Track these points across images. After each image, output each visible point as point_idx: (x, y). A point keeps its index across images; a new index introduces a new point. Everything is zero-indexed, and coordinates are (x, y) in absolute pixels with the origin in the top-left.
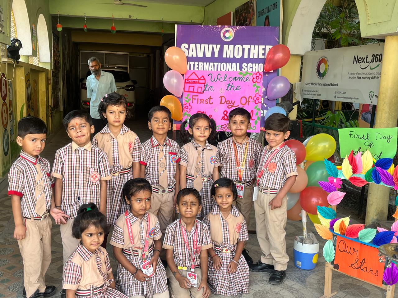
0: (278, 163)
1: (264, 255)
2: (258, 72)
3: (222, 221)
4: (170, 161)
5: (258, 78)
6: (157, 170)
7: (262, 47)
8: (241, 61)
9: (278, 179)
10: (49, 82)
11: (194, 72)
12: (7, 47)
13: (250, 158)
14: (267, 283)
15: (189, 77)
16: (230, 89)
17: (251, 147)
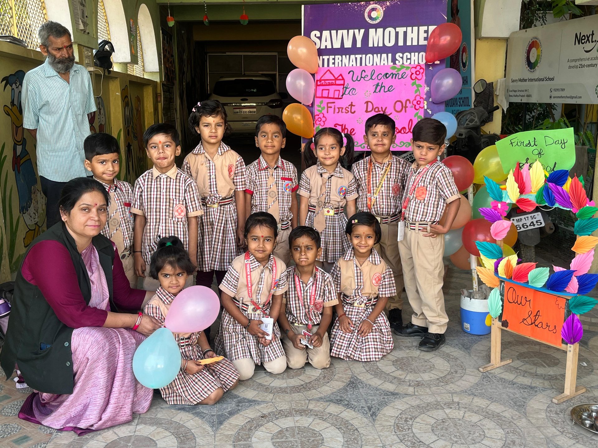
0: (429, 186)
1: (416, 314)
2: (419, 65)
3: (355, 268)
4: (285, 189)
5: (418, 73)
6: (265, 201)
7: (423, 29)
8: (394, 50)
9: (429, 208)
10: (159, 100)
11: (329, 70)
12: (94, 52)
13: (394, 182)
14: (417, 349)
15: (322, 77)
16: (380, 91)
17: (395, 168)
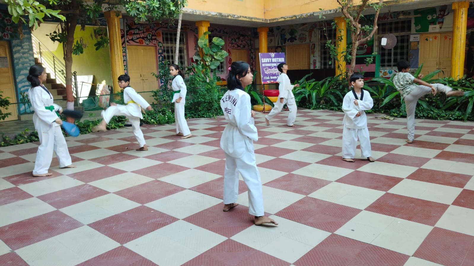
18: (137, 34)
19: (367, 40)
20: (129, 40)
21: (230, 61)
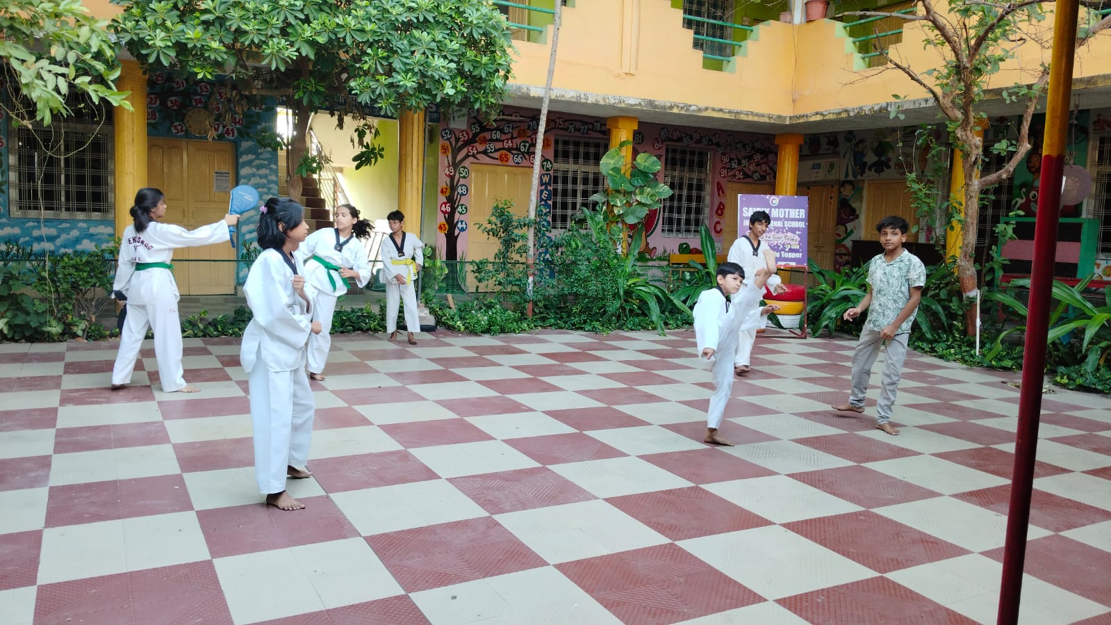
18: (497, 140)
19: (999, 177)
20: (478, 153)
21: (719, 208)
